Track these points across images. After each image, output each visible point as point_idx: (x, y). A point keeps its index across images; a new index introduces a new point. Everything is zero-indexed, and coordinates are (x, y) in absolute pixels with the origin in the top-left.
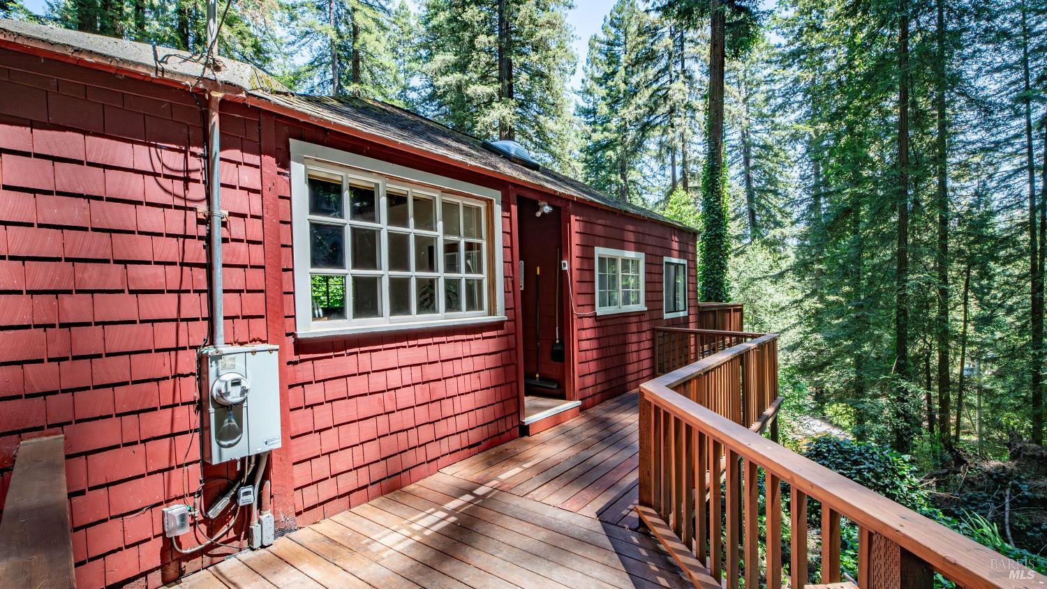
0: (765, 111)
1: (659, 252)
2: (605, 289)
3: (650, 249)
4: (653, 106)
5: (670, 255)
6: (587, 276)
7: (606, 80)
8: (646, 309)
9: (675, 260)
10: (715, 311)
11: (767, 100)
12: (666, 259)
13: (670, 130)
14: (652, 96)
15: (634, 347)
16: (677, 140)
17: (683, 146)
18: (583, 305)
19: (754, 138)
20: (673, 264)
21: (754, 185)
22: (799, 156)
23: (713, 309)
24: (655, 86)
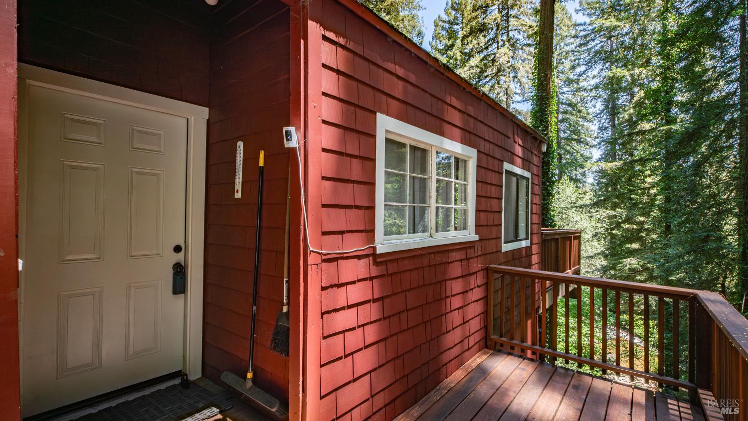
0: (572, 77)
1: (498, 153)
2: (403, 201)
3: (485, 147)
4: (483, 67)
5: (512, 162)
6: (355, 170)
7: (447, 50)
8: (477, 238)
9: (518, 171)
10: (557, 239)
11: (573, 68)
12: (507, 166)
13: (496, 86)
14: (482, 60)
15: (456, 302)
16: (502, 94)
17: (507, 99)
18: (342, 233)
19: (562, 98)
20: (515, 175)
21: (562, 135)
22: (599, 112)
23: (556, 237)
24: (485, 53)
